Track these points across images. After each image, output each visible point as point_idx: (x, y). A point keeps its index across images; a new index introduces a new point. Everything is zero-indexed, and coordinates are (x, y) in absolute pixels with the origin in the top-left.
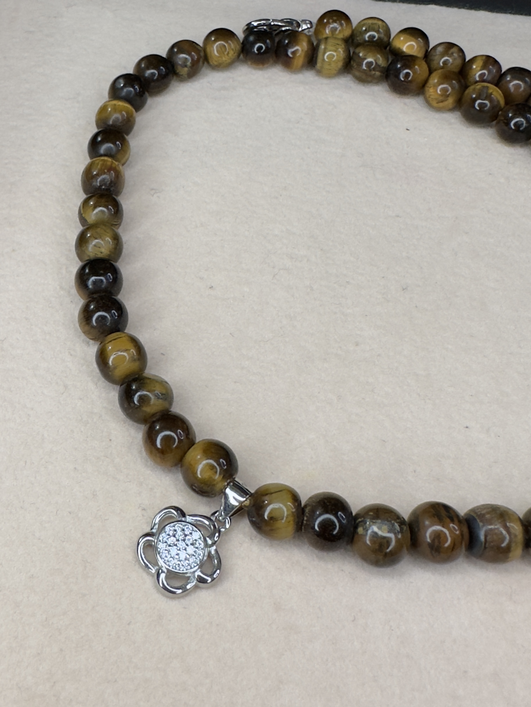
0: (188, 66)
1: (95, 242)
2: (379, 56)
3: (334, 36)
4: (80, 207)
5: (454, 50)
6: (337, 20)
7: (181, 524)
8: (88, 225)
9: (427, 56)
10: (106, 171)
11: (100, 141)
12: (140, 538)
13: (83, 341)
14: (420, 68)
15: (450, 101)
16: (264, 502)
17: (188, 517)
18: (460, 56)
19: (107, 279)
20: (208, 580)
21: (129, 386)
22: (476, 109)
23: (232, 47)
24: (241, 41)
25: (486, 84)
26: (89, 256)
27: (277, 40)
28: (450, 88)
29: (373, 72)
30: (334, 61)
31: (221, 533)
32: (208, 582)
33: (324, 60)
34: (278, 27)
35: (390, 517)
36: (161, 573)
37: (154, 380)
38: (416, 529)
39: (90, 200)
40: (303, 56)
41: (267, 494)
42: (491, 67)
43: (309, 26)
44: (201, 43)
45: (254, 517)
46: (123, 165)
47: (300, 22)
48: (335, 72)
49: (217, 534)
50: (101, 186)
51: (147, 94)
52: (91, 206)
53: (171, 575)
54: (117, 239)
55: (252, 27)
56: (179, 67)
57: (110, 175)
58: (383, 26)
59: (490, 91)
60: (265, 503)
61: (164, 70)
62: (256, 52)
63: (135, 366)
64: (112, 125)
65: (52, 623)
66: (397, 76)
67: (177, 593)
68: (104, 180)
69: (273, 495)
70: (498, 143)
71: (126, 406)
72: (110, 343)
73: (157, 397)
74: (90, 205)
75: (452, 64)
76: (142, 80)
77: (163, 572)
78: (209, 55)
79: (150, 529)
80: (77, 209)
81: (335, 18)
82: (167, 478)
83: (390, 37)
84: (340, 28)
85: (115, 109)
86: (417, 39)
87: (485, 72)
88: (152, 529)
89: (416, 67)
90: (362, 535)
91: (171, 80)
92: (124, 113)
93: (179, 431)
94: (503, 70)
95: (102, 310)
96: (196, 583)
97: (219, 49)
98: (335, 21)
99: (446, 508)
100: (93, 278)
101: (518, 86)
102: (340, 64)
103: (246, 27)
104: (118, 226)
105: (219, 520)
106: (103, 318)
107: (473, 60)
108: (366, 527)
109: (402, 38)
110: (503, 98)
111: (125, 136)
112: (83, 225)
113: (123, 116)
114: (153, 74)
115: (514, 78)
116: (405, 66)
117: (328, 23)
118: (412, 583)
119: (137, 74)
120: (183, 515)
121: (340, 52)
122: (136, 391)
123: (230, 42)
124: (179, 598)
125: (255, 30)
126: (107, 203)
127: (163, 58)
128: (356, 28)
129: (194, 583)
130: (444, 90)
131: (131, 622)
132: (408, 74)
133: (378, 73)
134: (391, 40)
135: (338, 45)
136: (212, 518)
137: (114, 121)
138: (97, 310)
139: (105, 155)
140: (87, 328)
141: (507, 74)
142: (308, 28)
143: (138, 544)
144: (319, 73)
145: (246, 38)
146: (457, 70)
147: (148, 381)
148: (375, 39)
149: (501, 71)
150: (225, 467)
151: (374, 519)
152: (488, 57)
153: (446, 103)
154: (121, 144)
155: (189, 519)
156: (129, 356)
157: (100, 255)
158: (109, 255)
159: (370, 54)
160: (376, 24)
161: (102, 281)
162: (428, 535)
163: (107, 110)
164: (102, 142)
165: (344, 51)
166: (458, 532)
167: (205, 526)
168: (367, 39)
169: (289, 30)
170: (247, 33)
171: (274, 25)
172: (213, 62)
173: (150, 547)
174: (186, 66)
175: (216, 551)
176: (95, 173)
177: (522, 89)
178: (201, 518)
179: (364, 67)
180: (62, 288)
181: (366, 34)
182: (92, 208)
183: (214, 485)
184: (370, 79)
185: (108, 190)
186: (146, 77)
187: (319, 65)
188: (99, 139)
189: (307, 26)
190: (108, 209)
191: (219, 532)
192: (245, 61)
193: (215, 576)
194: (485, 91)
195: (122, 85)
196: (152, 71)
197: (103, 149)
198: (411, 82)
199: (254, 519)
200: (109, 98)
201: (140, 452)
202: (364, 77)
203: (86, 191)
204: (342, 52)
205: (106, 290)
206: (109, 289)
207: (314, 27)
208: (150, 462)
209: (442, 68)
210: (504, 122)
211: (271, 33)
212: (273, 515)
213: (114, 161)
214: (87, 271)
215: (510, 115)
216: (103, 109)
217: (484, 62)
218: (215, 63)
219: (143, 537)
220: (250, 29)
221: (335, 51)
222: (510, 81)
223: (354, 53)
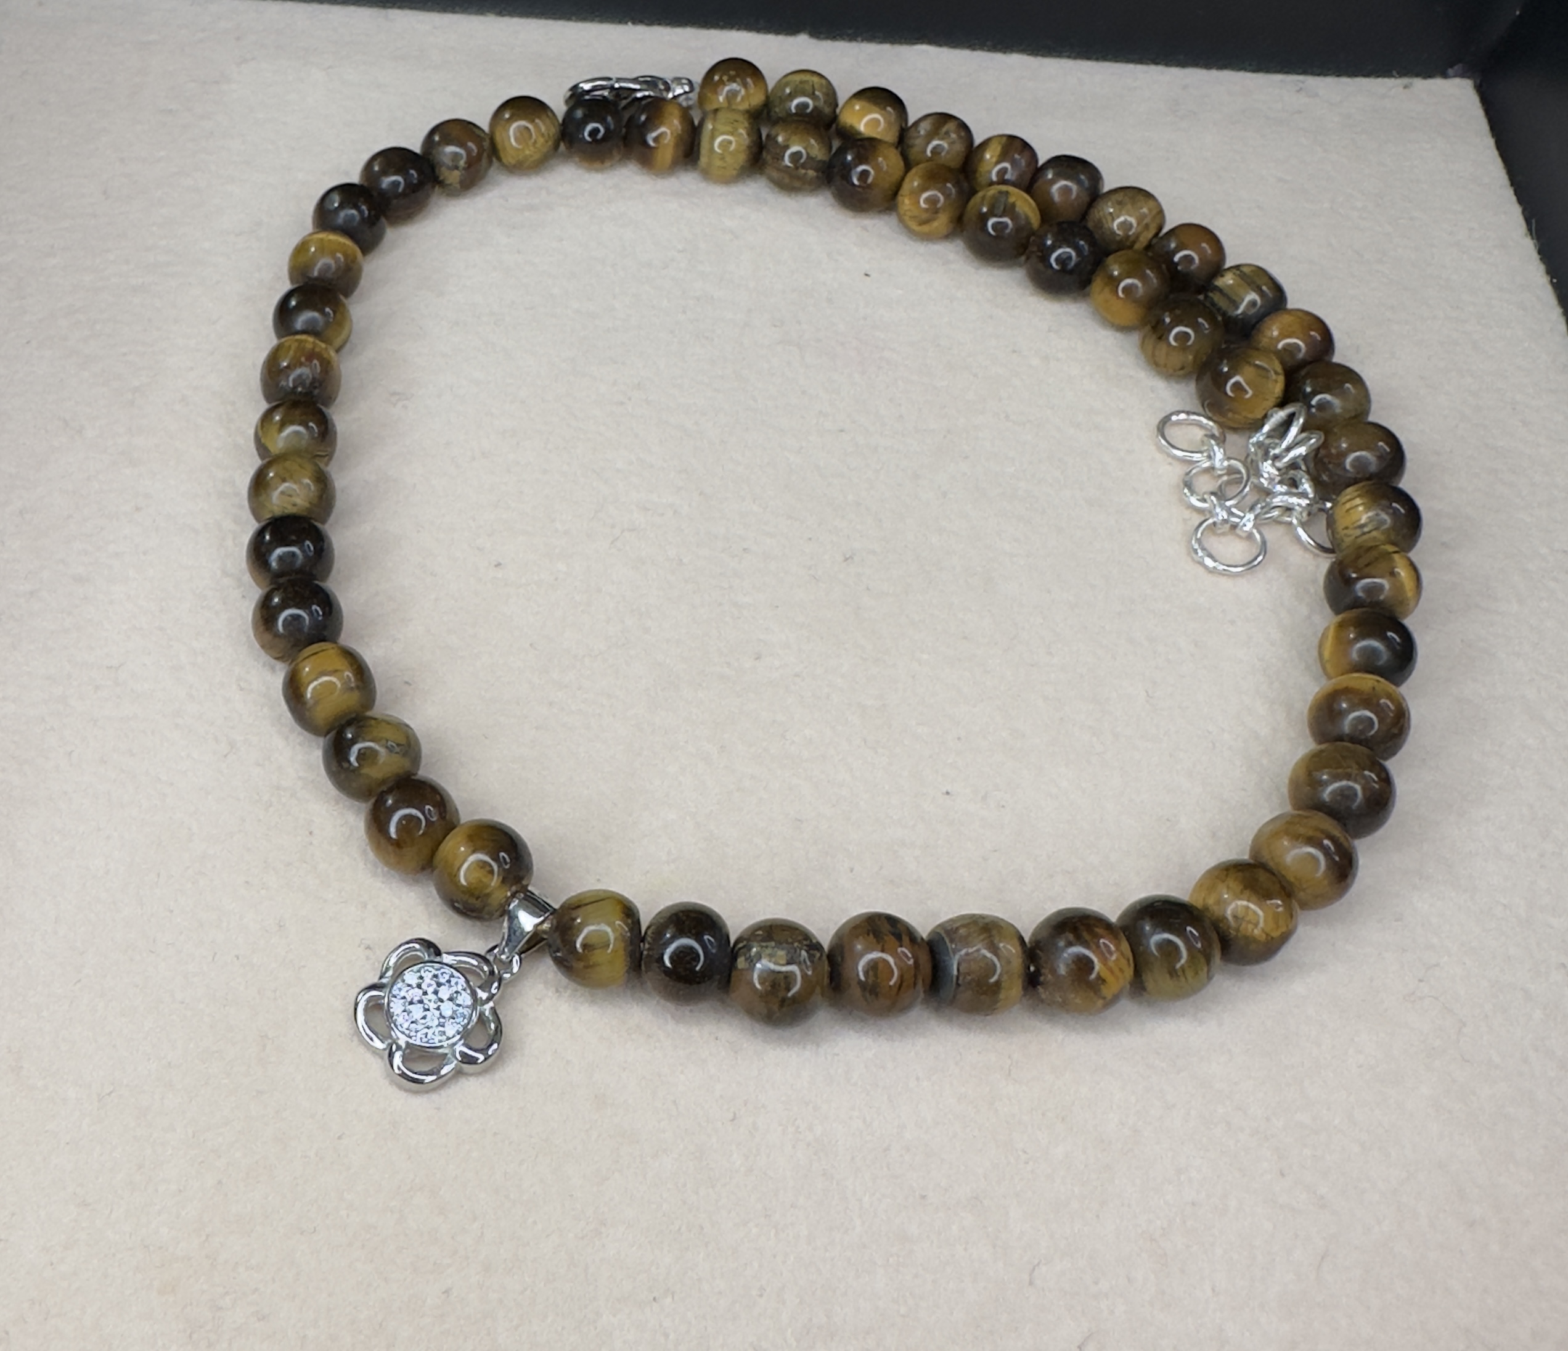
0: (460, 168)
1: (284, 486)
2: (813, 141)
3: (734, 107)
4: (257, 427)
5: (951, 126)
6: (738, 75)
7: (432, 967)
8: (269, 457)
9: (903, 137)
10: (303, 359)
11: (295, 307)
12: (359, 994)
13: (264, 665)
14: (888, 162)
15: (942, 222)
16: (574, 919)
17: (444, 955)
18: (960, 137)
19: (303, 551)
20: (477, 1059)
21: (340, 734)
22: (989, 234)
23: (541, 131)
24: (560, 119)
25: (1004, 188)
26: (272, 511)
27: (626, 115)
28: (942, 198)
29: (803, 171)
30: (731, 153)
31: (503, 982)
32: (479, 1061)
33: (712, 149)
34: (629, 92)
35: (791, 937)
36: (396, 1051)
37: (383, 721)
38: (840, 959)
39: (274, 414)
40: (672, 144)
41: (579, 907)
42: (1017, 156)
43: (687, 88)
44: (486, 127)
45: (558, 951)
46: (338, 351)
47: (669, 82)
48: (735, 173)
49: (496, 984)
50: (295, 387)
51: (383, 220)
52: (276, 423)
53: (413, 1053)
54: (323, 481)
55: (581, 93)
56: (443, 169)
57: (311, 368)
58: (821, 85)
59: (1012, 200)
60: (576, 923)
61: (416, 175)
62: (588, 139)
63: (353, 699)
64: (316, 279)
65: (204, 1140)
66: (847, 177)
67: (426, 1081)
68: (300, 376)
69: (589, 906)
70: (1032, 295)
71: (334, 769)
72: (307, 660)
73: (390, 749)
74: (274, 421)
75: (948, 152)
76: (375, 194)
77: (399, 1048)
78: (499, 146)
79: (378, 976)
80: (252, 432)
81: (732, 73)
82: (412, 894)
83: (837, 105)
84: (743, 92)
85: (322, 249)
86: (884, 109)
87: (1006, 165)
88: (381, 978)
89: (880, 159)
90: (742, 970)
91: (428, 196)
92: (339, 255)
93: (427, 807)
94: (1041, 162)
95: (292, 603)
96: (456, 1065)
97: (518, 134)
98: (732, 79)
99: (892, 920)
100: (280, 551)
101: (1066, 190)
102: (742, 158)
103: (570, 93)
104: (327, 458)
105: (501, 961)
106: (296, 618)
107: (985, 144)
108: (750, 956)
109: (857, 107)
110: (1038, 213)
111: (342, 297)
112: (262, 457)
113: (337, 260)
114: (396, 184)
115: (1058, 176)
116: (860, 159)
117: (721, 82)
118: (838, 1055)
119: (366, 184)
120: (438, 953)
121: (741, 134)
122: (354, 741)
123: (537, 121)
124: (427, 1092)
125: (587, 97)
126: (304, 417)
127: (415, 154)
128: (773, 90)
129: (452, 1066)
130: (932, 201)
131: (344, 1133)
132: (864, 175)
133: (811, 173)
134: (838, 111)
135: (737, 121)
136: (488, 957)
137: (320, 271)
138: (284, 606)
139: (303, 332)
140: (268, 637)
141: (1047, 169)
142: (685, 93)
143: (356, 1004)
144: (707, 175)
145: (569, 114)
146: (955, 164)
147: (373, 722)
148: (809, 110)
149: (1037, 161)
150: (507, 867)
151: (763, 940)
152: (1012, 138)
153: (935, 224)
154: (335, 312)
155: (447, 959)
156: (340, 681)
157: (291, 510)
158: (309, 510)
159: (794, 138)
160: (806, 82)
161: (293, 554)
162: (860, 968)
163: (308, 250)
164: (299, 308)
165: (748, 135)
166: (911, 962)
167: (475, 971)
168: (794, 111)
169: (649, 96)
170: (572, 103)
171: (621, 88)
172: (509, 158)
173: (376, 1008)
174: (457, 168)
175: (494, 1010)
176: (285, 364)
177: (1074, 196)
178: (469, 957)
179: (787, 161)
180: (225, 573)
181: (792, 101)
182: (278, 426)
183: (488, 895)
184: (797, 184)
185: (308, 394)
186: (382, 189)
187: (703, 160)
188: (293, 303)
189: (683, 88)
190: (307, 427)
191: (500, 980)
192: (567, 157)
193: (490, 1053)
194: (1003, 199)
195: (336, 205)
196: (394, 178)
197: (302, 320)
198: (870, 186)
199: (559, 954)
200: (314, 228)
201: (364, 852)
202: (787, 180)
203: (268, 397)
204: (745, 136)
205: (300, 571)
206: (308, 568)
207: (697, 89)
208: (382, 868)
209: (929, 160)
210: (1039, 257)
211: (615, 104)
212: (590, 942)
213: (317, 342)
214: (268, 537)
215: (1049, 242)
216: (301, 248)
217: (1003, 148)
218: (513, 162)
219: (366, 991)
220: (576, 96)
221: (732, 134)
222: (1053, 182)
223: (768, 136)
